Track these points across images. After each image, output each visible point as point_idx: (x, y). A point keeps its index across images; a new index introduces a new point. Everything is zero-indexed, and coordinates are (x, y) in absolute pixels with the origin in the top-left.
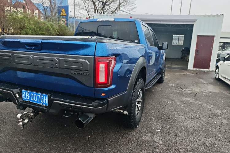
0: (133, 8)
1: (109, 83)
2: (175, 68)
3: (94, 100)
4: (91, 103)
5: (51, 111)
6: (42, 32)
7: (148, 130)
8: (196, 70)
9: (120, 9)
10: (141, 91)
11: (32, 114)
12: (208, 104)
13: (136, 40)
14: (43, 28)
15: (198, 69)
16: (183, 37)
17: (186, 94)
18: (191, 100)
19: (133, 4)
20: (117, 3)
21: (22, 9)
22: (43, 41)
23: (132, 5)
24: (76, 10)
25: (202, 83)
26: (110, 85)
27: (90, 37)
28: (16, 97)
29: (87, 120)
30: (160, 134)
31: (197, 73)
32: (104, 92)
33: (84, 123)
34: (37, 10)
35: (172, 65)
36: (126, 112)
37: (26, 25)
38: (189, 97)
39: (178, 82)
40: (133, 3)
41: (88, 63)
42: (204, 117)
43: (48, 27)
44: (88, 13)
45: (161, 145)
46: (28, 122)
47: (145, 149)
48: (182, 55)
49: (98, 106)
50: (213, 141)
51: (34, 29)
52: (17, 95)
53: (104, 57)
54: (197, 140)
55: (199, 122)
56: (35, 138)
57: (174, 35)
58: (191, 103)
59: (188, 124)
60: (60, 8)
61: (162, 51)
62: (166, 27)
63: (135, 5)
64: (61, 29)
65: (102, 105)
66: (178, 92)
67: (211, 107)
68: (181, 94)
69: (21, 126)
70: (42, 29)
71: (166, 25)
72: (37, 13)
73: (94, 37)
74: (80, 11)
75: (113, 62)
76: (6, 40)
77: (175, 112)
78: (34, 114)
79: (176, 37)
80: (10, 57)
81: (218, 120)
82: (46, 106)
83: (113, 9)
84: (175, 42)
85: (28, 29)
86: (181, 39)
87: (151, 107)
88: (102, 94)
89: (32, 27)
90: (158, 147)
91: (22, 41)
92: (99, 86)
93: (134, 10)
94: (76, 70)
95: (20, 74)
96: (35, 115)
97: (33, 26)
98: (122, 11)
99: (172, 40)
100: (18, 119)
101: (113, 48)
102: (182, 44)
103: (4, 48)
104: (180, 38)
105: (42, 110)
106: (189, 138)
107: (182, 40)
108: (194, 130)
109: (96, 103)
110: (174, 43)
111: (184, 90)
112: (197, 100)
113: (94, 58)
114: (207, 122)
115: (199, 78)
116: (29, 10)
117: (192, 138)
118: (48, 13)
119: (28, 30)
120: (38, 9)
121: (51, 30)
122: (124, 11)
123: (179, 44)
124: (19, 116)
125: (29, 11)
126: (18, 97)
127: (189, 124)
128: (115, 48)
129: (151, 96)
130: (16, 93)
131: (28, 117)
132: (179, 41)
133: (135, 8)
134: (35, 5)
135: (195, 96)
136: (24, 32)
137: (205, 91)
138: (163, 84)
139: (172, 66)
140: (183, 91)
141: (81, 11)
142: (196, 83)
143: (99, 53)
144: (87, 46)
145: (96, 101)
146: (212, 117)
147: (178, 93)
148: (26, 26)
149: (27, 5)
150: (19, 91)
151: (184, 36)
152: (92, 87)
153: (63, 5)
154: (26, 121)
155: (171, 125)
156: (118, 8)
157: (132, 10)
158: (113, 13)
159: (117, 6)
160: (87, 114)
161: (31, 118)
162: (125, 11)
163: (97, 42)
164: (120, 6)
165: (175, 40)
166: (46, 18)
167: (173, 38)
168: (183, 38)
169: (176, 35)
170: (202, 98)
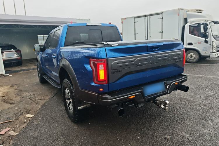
16: (46, 37)
62: (33, 28)
71: (34, 27)
91: (149, 45)
104: (44, 38)
165: (41, 40)
169: (40, 36)
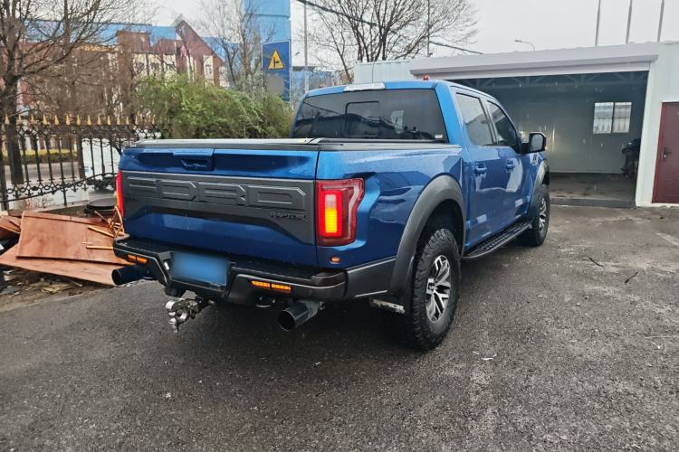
0: (469, 35)
1: (346, 236)
2: (593, 203)
3: (317, 272)
4: (310, 278)
5: (231, 295)
6: (220, 119)
7: (460, 357)
8: (664, 209)
9: (431, 39)
10: (447, 261)
11: (195, 304)
12: (661, 302)
13: (439, 134)
14: (223, 109)
15: (668, 205)
16: (626, 107)
17: (600, 274)
18: (610, 291)
19: (469, 23)
20: (422, 24)
21: (174, 57)
22: (217, 151)
23: (466, 23)
24: (309, 51)
25: (666, 246)
26: (352, 241)
27: (307, 140)
28: (163, 268)
29: (301, 315)
30: (490, 367)
31: (662, 218)
32: (337, 254)
33: (295, 318)
34: (211, 57)
35: (585, 195)
36: (400, 308)
37: (183, 104)
38: (609, 283)
39: (588, 244)
40: (468, 20)
41: (303, 194)
42: (632, 333)
43: (235, 104)
44: (341, 56)
45: (484, 389)
46: (186, 320)
47: (444, 394)
48: (627, 163)
49: (325, 283)
50: (631, 389)
51: (202, 111)
52: (166, 264)
53: (335, 182)
54: (587, 384)
55: (610, 344)
56: (201, 361)
57: (597, 104)
58: (608, 298)
59: (575, 348)
60: (269, 49)
61: (531, 156)
63: (476, 23)
64: (268, 109)
65: (335, 281)
66: (580, 269)
67: (662, 311)
68: (587, 277)
69: (174, 327)
70: (221, 112)
72: (212, 64)
73: (317, 141)
74: (319, 55)
75: (357, 191)
76: (145, 151)
77: (551, 321)
78: (199, 304)
79: (605, 107)
80: (154, 185)
81: (670, 343)
82: (222, 287)
83: (410, 42)
84: (602, 126)
85: (188, 112)
86: (623, 115)
87: (486, 307)
88: (333, 260)
89: (198, 108)
90: (477, 393)
91: (176, 152)
92: (325, 240)
93: (472, 39)
94: (279, 208)
95: (170, 221)
96: (201, 307)
97: (200, 106)
98: (438, 44)
99: (593, 119)
100: (169, 311)
101: (356, 162)
102: (627, 130)
103: (141, 168)
104: (617, 111)
105: (216, 297)
106: (567, 378)
107: (625, 118)
108: (586, 363)
109: (319, 277)
110: (600, 127)
111: (601, 263)
112: (629, 291)
113: (315, 184)
114: (635, 345)
115: (662, 231)
116: (191, 58)
117: (575, 379)
118: (238, 64)
119: (189, 116)
120: (213, 53)
121: (242, 113)
122: (442, 45)
123: (616, 130)
124: (170, 304)
125: (190, 62)
126: (168, 268)
127: (577, 348)
128: (362, 161)
129: (494, 278)
130: (165, 261)
131: (187, 308)
132: (616, 122)
133: (474, 32)
134: (205, 44)
135: (626, 282)
136: (180, 122)
137: (664, 269)
138: (540, 249)
139: (587, 198)
140: (596, 266)
141: (323, 54)
142: (648, 246)
143: (325, 173)
144: (303, 160)
145: (321, 274)
146: (654, 335)
147: (579, 272)
148: (184, 106)
149: (187, 45)
150: (169, 257)
151: (630, 104)
152: (311, 245)
153: (274, 40)
154: (183, 317)
155: (527, 348)
156: (424, 37)
157: (466, 38)
158: (409, 52)
159: (420, 30)
160: (303, 302)
161: (193, 311)
162: (445, 42)
163: (319, 150)
164: (431, 31)
165: (603, 117)
166: (233, 78)
167: (596, 111)
168: (629, 110)
169: (603, 104)
170: (649, 285)
